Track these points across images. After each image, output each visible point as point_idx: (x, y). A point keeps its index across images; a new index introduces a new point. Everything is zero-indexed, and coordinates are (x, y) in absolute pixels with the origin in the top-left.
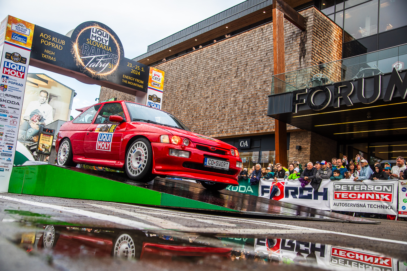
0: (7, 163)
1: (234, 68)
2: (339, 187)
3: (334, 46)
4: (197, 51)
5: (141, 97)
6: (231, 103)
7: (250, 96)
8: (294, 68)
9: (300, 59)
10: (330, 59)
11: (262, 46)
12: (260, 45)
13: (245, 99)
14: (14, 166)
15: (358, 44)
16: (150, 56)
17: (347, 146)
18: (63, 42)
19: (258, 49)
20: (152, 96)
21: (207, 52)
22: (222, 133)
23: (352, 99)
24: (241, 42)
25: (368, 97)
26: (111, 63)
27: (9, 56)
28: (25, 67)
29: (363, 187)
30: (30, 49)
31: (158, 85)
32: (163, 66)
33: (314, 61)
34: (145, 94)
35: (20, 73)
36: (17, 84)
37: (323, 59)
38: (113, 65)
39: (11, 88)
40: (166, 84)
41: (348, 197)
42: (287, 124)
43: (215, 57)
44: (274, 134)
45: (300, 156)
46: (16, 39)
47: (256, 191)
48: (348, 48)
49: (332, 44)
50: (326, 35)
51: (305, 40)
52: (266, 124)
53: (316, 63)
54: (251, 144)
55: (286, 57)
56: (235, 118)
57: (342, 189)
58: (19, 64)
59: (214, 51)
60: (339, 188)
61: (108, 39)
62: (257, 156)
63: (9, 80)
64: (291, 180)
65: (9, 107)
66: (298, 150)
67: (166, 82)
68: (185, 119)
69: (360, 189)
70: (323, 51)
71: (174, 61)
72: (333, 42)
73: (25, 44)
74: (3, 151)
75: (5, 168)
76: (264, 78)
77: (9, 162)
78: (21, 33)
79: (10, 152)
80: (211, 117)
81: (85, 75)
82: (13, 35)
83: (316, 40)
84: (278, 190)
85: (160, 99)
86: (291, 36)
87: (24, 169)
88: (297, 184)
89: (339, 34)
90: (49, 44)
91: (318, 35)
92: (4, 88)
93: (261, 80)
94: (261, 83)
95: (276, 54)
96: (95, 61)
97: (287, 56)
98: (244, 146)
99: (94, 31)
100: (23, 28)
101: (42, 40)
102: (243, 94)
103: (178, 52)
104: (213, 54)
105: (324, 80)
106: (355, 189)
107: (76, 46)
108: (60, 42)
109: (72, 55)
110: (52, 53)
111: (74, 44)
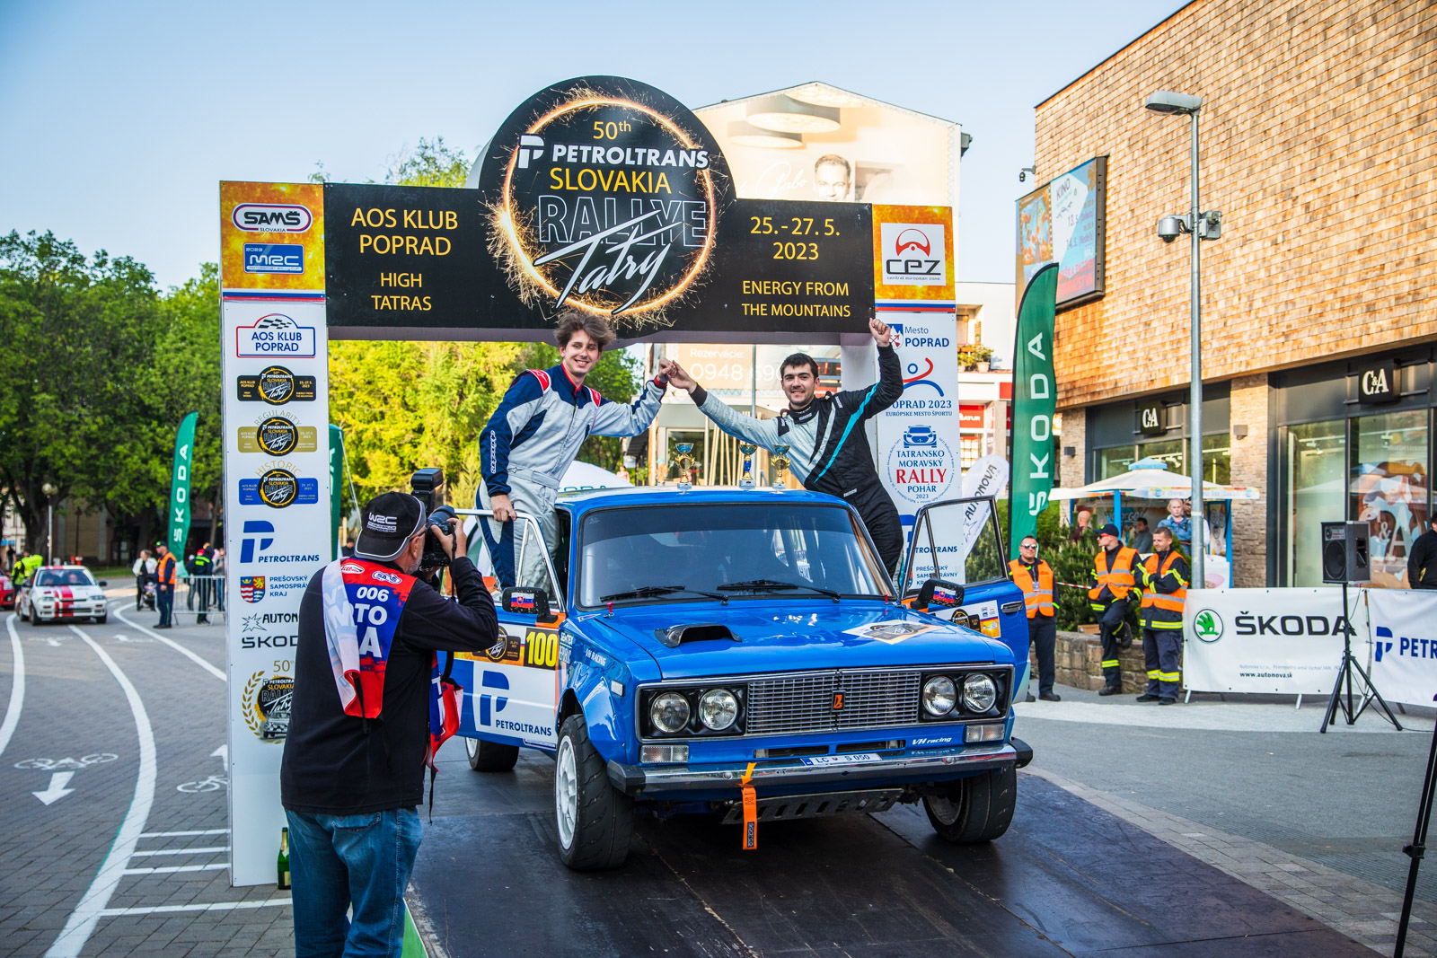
18: (448, 220)
30: (322, 291)
90: (393, 245)
101: (362, 237)
107: (505, 220)
108: (436, 222)
109: (497, 262)
110: (413, 280)
111: (496, 212)
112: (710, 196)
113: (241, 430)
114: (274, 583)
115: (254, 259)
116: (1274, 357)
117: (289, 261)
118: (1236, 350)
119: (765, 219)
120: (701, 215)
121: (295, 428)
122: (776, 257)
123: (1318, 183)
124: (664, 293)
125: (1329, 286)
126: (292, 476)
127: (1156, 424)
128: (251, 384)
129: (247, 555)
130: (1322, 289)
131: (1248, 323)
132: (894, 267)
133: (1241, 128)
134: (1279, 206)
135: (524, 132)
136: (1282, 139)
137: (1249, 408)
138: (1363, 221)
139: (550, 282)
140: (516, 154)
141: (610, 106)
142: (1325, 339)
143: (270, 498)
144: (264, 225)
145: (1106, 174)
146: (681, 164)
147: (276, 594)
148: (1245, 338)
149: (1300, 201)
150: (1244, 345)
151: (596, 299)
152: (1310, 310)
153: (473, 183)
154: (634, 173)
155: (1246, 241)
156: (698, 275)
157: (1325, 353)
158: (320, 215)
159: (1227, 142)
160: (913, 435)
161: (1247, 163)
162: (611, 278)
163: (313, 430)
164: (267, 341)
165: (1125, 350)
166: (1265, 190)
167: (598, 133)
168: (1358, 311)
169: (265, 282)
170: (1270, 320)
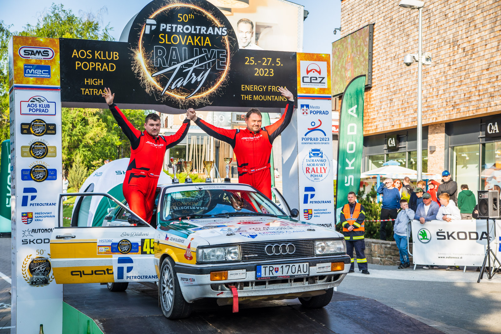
18: (114, 56)
30: (59, 86)
90: (90, 66)
101: (77, 62)
107: (139, 56)
108: (109, 57)
109: (136, 75)
110: (99, 82)
111: (135, 53)
112: (228, 47)
113: (22, 147)
114: (37, 215)
115: (28, 71)
116: (448, 116)
117: (44, 72)
118: (431, 113)
119: (251, 58)
120: (224, 56)
121: (46, 147)
122: (255, 75)
123: (469, 39)
124: (208, 90)
125: (473, 85)
126: (45, 168)
127: (394, 145)
128: (27, 127)
129: (25, 203)
130: (470, 86)
131: (437, 101)
132: (306, 80)
133: (435, 13)
134: (451, 48)
135: (148, 17)
136: (453, 19)
137: (436, 139)
138: (489, 56)
139: (159, 84)
140: (144, 27)
141: (185, 7)
142: (471, 109)
143: (35, 177)
144: (33, 56)
145: (373, 32)
146: (215, 33)
147: (38, 220)
148: (435, 107)
149: (460, 46)
150: (435, 110)
151: (179, 92)
152: (465, 95)
153: (126, 40)
154: (195, 37)
155: (436, 64)
156: (223, 82)
157: (471, 115)
158: (58, 52)
159: (428, 19)
160: (313, 152)
161: (437, 28)
162: (185, 83)
163: (55, 147)
164: (34, 108)
165: (381, 112)
166: (445, 41)
167: (180, 19)
168: (486, 96)
169: (33, 81)
170: (447, 99)
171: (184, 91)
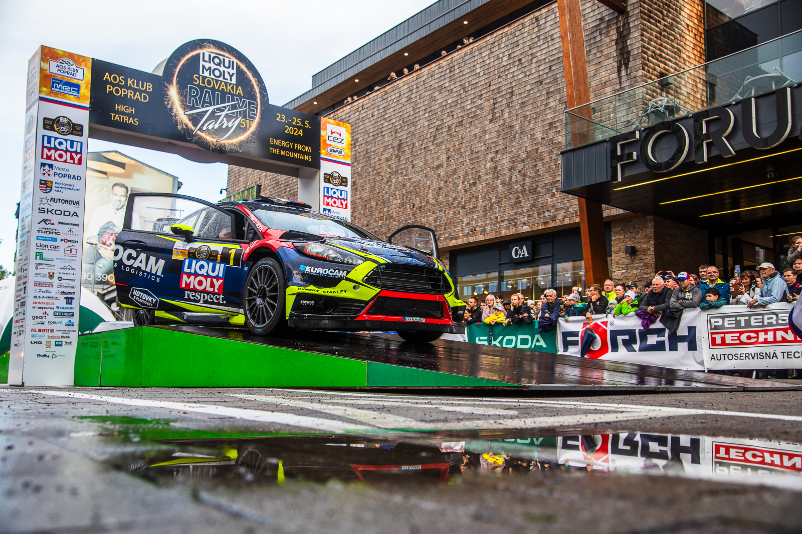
0: (67, 329)
1: (487, 104)
2: (718, 322)
3: (687, 37)
4: (411, 77)
5: (309, 179)
6: (487, 174)
7: (524, 156)
8: (608, 90)
9: (619, 71)
10: (681, 64)
11: (539, 54)
12: (534, 51)
13: (514, 162)
14: (79, 335)
15: (737, 27)
16: (319, 96)
17: (729, 238)
18: (148, 87)
19: (531, 60)
20: (331, 175)
21: (429, 76)
22: (474, 235)
23: (732, 143)
24: (497, 48)
25: (766, 134)
26: (244, 117)
27: (50, 124)
28: (82, 143)
29: (768, 319)
30: (88, 105)
31: (340, 152)
32: (345, 112)
33: (649, 72)
34: (317, 172)
35: (74, 155)
36: (69, 176)
37: (666, 67)
38: (250, 121)
39: (59, 186)
40: (355, 147)
41: (738, 342)
42: (603, 206)
43: (447, 85)
44: (579, 228)
45: (634, 268)
46: (60, 90)
47: (552, 342)
48: (716, 39)
49: (683, 34)
50: (668, 17)
51: (625, 31)
52: (561, 209)
53: (653, 77)
54: (533, 251)
55: (590, 69)
56: (498, 203)
57: (726, 325)
58: (71, 137)
59: (443, 74)
60: (720, 323)
61: (234, 71)
62: (548, 273)
63: (55, 171)
64: (621, 316)
65: (59, 223)
66: (630, 254)
67: (355, 144)
68: (398, 213)
69: (763, 322)
70: (666, 50)
71: (368, 101)
72: (685, 30)
73: (78, 98)
74: (58, 307)
75: (64, 340)
76: (549, 116)
77: (70, 328)
78: (67, 77)
79: (71, 308)
80: (450, 205)
81: (196, 146)
82: (53, 83)
83: (649, 30)
84: (595, 338)
85: (346, 178)
86: (596, 26)
87: (99, 338)
88: (634, 323)
89: (695, 11)
90: (122, 92)
91: (652, 18)
92: (47, 187)
93: (544, 121)
94: (543, 127)
95: (570, 65)
96: (213, 116)
97: (593, 68)
98: (521, 256)
99: (207, 58)
100: (71, 66)
101: (108, 86)
102: (510, 154)
103: (374, 82)
104: (443, 78)
105: (671, 109)
106: (753, 324)
107: (173, 92)
109: (169, 109)
110: (130, 110)
111: (169, 88)
112: (259, 100)
124: (238, 137)
162: (216, 126)
171: (215, 134)
